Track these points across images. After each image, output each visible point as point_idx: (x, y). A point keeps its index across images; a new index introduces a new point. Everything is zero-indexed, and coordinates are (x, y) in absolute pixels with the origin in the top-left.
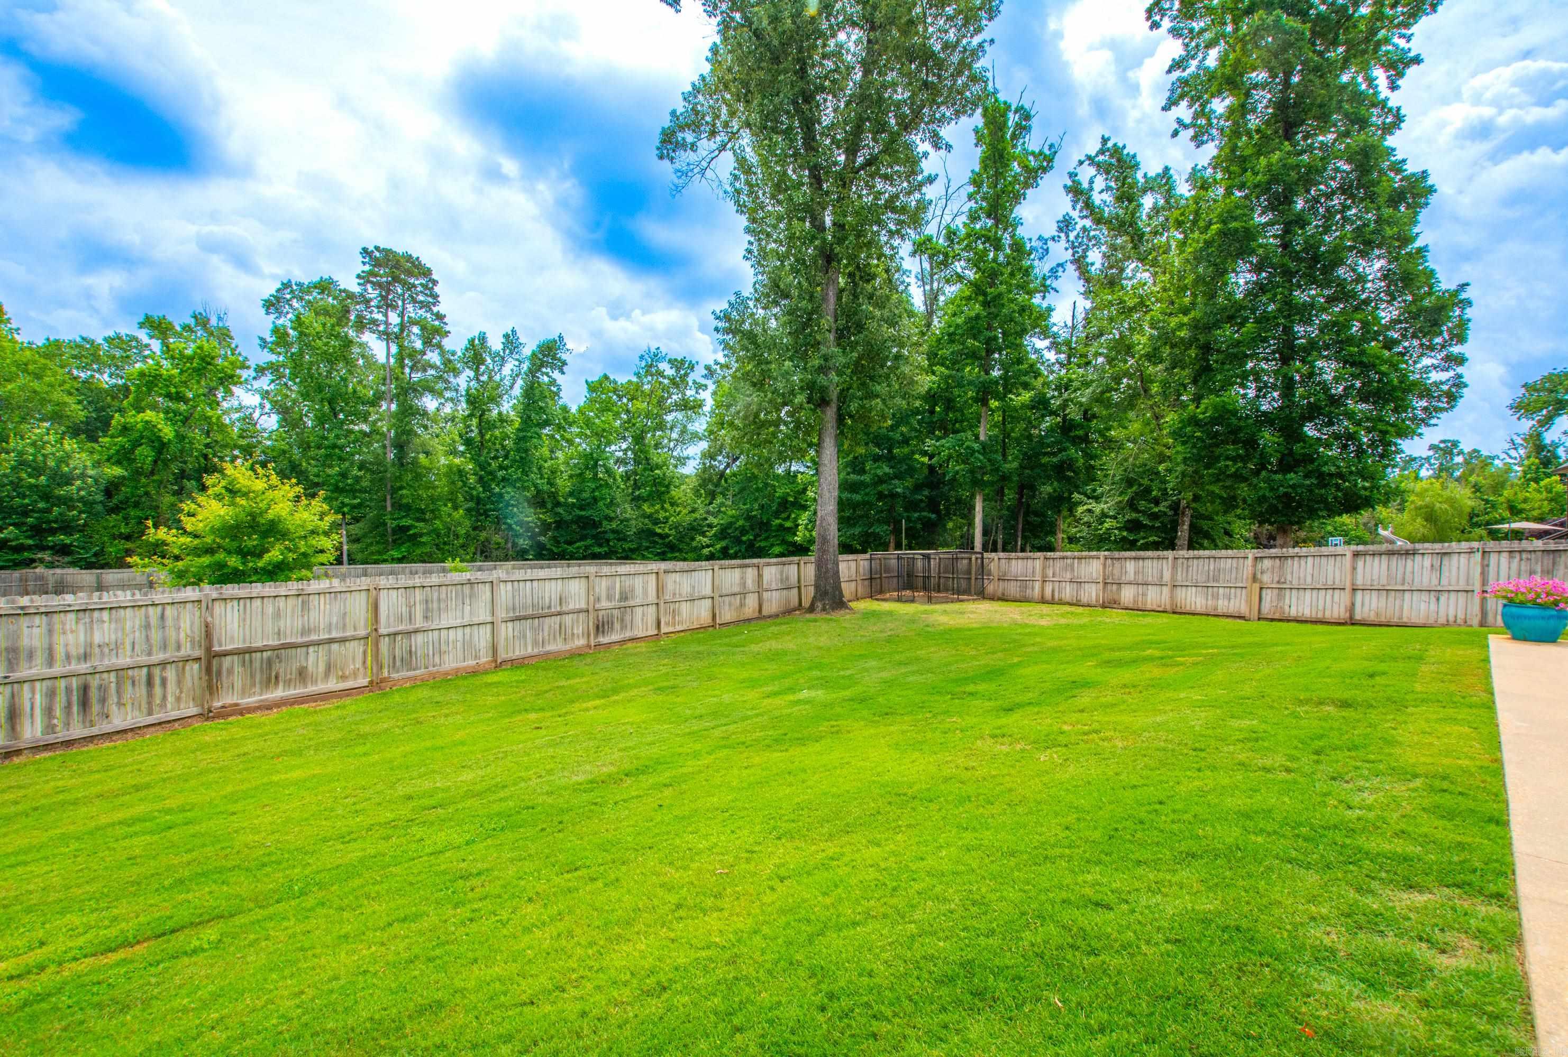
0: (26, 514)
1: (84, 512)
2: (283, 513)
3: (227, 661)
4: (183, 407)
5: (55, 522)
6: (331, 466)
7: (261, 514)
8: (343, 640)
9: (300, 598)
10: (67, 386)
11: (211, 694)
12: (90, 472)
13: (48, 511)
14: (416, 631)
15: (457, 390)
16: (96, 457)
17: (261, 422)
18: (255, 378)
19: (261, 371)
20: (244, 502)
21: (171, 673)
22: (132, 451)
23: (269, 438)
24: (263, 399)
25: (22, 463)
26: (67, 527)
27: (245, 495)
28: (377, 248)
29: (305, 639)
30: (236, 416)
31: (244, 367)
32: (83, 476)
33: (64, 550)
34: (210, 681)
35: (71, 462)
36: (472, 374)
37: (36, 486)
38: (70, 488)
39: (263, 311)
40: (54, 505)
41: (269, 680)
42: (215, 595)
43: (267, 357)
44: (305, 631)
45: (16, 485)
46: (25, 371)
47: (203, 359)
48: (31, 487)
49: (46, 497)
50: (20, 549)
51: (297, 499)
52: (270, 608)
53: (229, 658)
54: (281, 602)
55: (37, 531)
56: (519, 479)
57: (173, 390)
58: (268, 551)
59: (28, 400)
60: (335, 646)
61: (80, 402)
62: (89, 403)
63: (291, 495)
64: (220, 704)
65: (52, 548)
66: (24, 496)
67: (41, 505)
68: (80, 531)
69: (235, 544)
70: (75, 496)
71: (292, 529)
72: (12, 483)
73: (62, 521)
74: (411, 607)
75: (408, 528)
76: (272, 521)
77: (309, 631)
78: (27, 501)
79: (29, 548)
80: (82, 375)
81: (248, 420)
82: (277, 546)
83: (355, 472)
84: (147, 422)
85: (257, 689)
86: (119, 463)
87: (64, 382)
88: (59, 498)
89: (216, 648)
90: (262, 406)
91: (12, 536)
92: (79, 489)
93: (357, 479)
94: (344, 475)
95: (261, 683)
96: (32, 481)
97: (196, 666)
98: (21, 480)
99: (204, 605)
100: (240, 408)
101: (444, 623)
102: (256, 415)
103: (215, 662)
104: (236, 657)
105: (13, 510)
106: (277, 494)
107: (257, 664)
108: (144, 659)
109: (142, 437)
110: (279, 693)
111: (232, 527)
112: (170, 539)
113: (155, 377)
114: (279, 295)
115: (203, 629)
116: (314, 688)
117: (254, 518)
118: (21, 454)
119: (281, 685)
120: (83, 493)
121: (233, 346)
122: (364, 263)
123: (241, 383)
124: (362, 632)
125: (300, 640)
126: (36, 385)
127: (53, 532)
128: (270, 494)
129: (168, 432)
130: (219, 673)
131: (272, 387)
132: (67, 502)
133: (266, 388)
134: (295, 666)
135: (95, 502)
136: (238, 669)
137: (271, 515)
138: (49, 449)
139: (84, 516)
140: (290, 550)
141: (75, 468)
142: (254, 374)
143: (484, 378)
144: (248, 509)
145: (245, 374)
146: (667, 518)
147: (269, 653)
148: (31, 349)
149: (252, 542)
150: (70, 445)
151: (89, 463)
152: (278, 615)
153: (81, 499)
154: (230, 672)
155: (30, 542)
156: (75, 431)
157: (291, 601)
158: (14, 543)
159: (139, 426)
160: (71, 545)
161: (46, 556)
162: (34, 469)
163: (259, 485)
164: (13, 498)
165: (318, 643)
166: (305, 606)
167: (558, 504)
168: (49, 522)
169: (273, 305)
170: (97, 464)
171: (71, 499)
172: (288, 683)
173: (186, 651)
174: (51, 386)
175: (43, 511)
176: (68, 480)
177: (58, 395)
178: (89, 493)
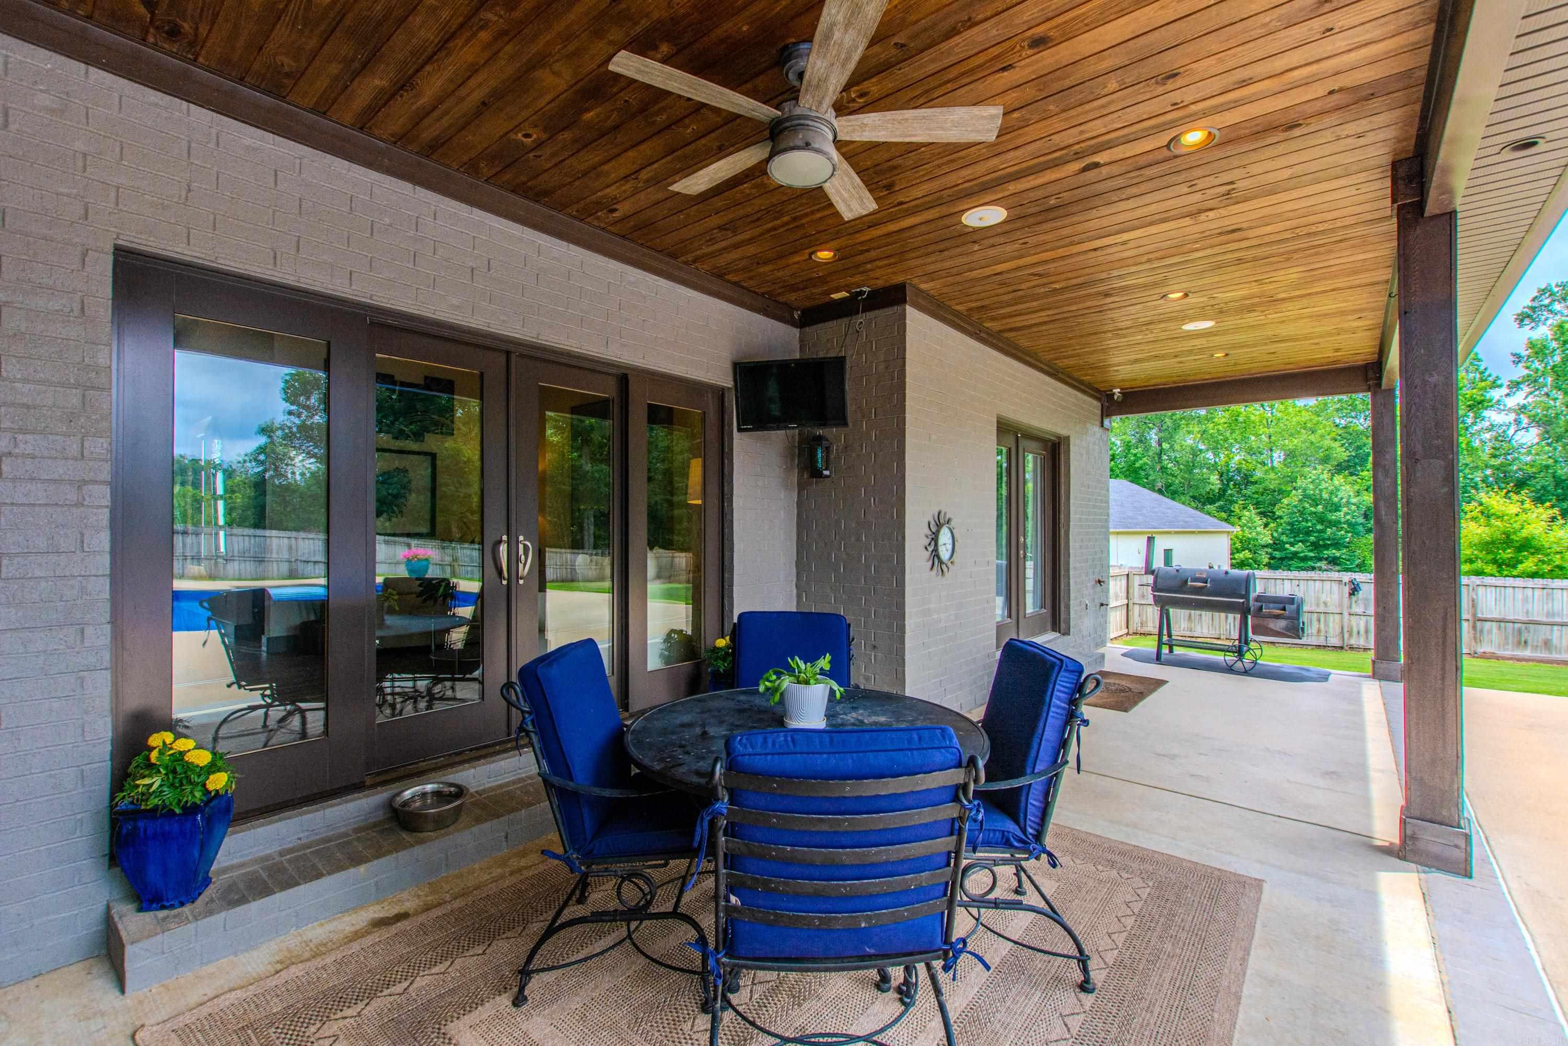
1: (1348, 532)
2: (1537, 532)
3: (1487, 625)
5: (1328, 539)
7: (1515, 533)
9: (1545, 591)
10: (1333, 435)
11: (1476, 642)
12: (1354, 500)
13: (1324, 531)
16: (1357, 487)
17: (1517, 438)
18: (1507, 395)
19: (1515, 386)
20: (1499, 523)
23: (1529, 453)
24: (1518, 414)
25: (1306, 496)
26: (1337, 545)
27: (1500, 517)
29: (1550, 620)
30: (1487, 436)
31: (1494, 385)
32: (1348, 503)
33: (1334, 561)
34: (1475, 634)
35: (1339, 493)
37: (1315, 513)
38: (1338, 514)
39: (1516, 325)
40: (1327, 527)
41: (1519, 643)
42: (1478, 582)
43: (1520, 372)
44: (1550, 615)
46: (1305, 428)
48: (1312, 513)
49: (1321, 520)
50: (1305, 559)
51: (1553, 519)
52: (1519, 594)
53: (1489, 623)
55: (1315, 546)
58: (1521, 562)
59: (1307, 450)
61: (1342, 445)
62: (1350, 444)
63: (1544, 516)
64: (1482, 650)
65: (1326, 559)
66: (1307, 521)
67: (1319, 527)
68: (1347, 547)
69: (1490, 557)
70: (1343, 520)
71: (1547, 545)
72: (1299, 511)
73: (1333, 539)
76: (1526, 538)
77: (1553, 615)
78: (1310, 524)
79: (1311, 559)
80: (1342, 422)
81: (1501, 438)
82: (1530, 559)
85: (1510, 647)
87: (1331, 431)
88: (1330, 522)
89: (1479, 615)
90: (1517, 422)
91: (1299, 550)
92: (1346, 514)
95: (1513, 643)
96: (1313, 509)
98: (1304, 508)
99: (1471, 588)
100: (1491, 428)
102: (1511, 432)
104: (1494, 624)
106: (1532, 516)
107: (1510, 630)
110: (1527, 653)
111: (1487, 543)
114: (1535, 304)
115: (1471, 603)
116: (1558, 656)
117: (1508, 537)
118: (1305, 490)
119: (1529, 648)
120: (1348, 517)
121: (1482, 368)
123: (1491, 406)
125: (1544, 619)
126: (1312, 438)
127: (1326, 547)
128: (1523, 517)
130: (1481, 631)
131: (1530, 399)
132: (1336, 524)
133: (1522, 402)
134: (1541, 637)
135: (1357, 524)
136: (1495, 631)
137: (1524, 533)
138: (1323, 485)
139: (1350, 535)
140: (1543, 562)
141: (1342, 499)
142: (1507, 391)
144: (1502, 529)
145: (1496, 394)
147: (1519, 625)
148: (1307, 411)
149: (1507, 554)
150: (1337, 480)
151: (1351, 494)
153: (1347, 522)
154: (1490, 632)
155: (1312, 554)
156: (1340, 468)
157: (1537, 592)
158: (1302, 555)
160: (1339, 558)
161: (1323, 564)
162: (1313, 500)
163: (1513, 509)
164: (1300, 522)
165: (1561, 625)
168: (1324, 540)
169: (1528, 316)
170: (1358, 493)
171: (1339, 522)
172: (1535, 648)
174: (1322, 436)
175: (1320, 531)
176: (1337, 508)
177: (1327, 442)
178: (1353, 517)
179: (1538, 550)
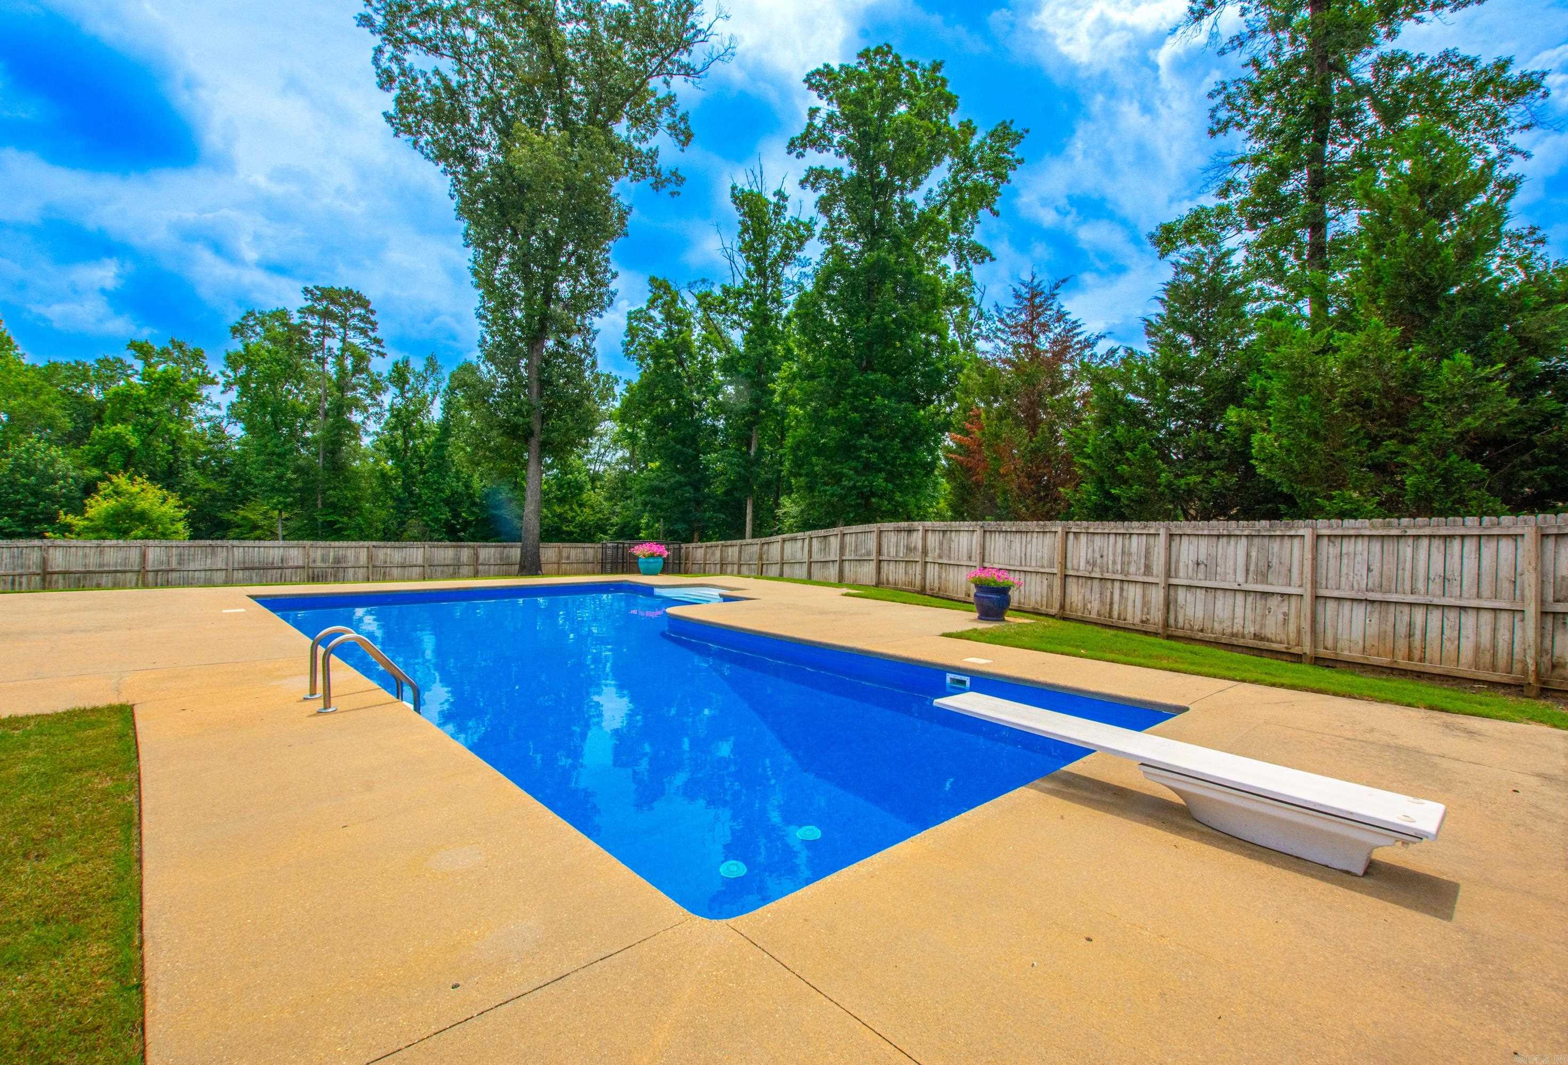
0: (19, 506)
1: (63, 507)
3: (55, 577)
4: (150, 420)
5: (41, 514)
6: (269, 470)
8: (125, 572)
9: (99, 549)
10: (61, 402)
12: (72, 474)
13: (37, 505)
14: (172, 570)
15: (381, 407)
16: (77, 461)
17: (228, 429)
19: (227, 387)
20: (122, 500)
21: (24, 579)
22: (106, 457)
23: (235, 444)
24: (229, 411)
25: (17, 467)
26: (50, 518)
27: (124, 495)
28: (317, 288)
30: (205, 425)
31: (212, 383)
34: (44, 585)
35: (56, 465)
36: (397, 392)
37: (28, 485)
38: (54, 486)
40: (41, 500)
44: (101, 565)
45: (12, 484)
46: (25, 391)
47: (167, 381)
48: (25, 485)
49: (35, 494)
52: (81, 553)
54: (87, 550)
55: (25, 520)
56: (435, 482)
57: (141, 407)
59: (27, 413)
60: (119, 575)
61: (70, 416)
62: (78, 415)
66: (18, 492)
67: (31, 500)
70: (58, 493)
71: (154, 517)
72: (9, 482)
73: (47, 514)
74: (169, 557)
75: (335, 522)
76: (141, 512)
77: (104, 565)
78: (20, 497)
81: (217, 428)
83: (290, 475)
84: (117, 434)
86: (95, 466)
87: (57, 398)
88: (45, 495)
92: (62, 488)
93: (290, 481)
94: (280, 477)
96: (25, 480)
97: (38, 578)
98: (16, 479)
99: (44, 549)
100: (210, 418)
101: (192, 567)
102: (224, 424)
103: (48, 577)
105: (9, 503)
107: (72, 580)
108: (11, 572)
109: (115, 445)
111: (113, 516)
112: (75, 522)
113: (127, 396)
114: (245, 322)
115: (43, 560)
117: (130, 510)
120: (64, 491)
122: (306, 300)
124: (136, 568)
126: (33, 403)
127: (39, 522)
128: (142, 495)
129: (134, 441)
130: (50, 582)
131: (240, 399)
132: (51, 498)
133: (233, 401)
134: (94, 582)
135: (73, 498)
136: (61, 581)
137: (139, 508)
138: (39, 455)
141: (59, 471)
143: (410, 395)
144: (124, 504)
146: (574, 518)
148: (33, 371)
150: (55, 451)
151: (70, 467)
152: (85, 556)
153: (64, 495)
154: (57, 582)
155: (20, 530)
156: (61, 440)
157: (93, 550)
159: (112, 436)
162: (26, 471)
163: (137, 488)
164: (9, 494)
165: (109, 572)
166: (101, 553)
167: (474, 504)
168: (36, 514)
169: (238, 331)
170: (78, 467)
171: (55, 496)
173: (33, 569)
174: (46, 403)
175: (31, 505)
176: (53, 480)
177: (51, 410)
178: (70, 491)
179: (150, 522)
